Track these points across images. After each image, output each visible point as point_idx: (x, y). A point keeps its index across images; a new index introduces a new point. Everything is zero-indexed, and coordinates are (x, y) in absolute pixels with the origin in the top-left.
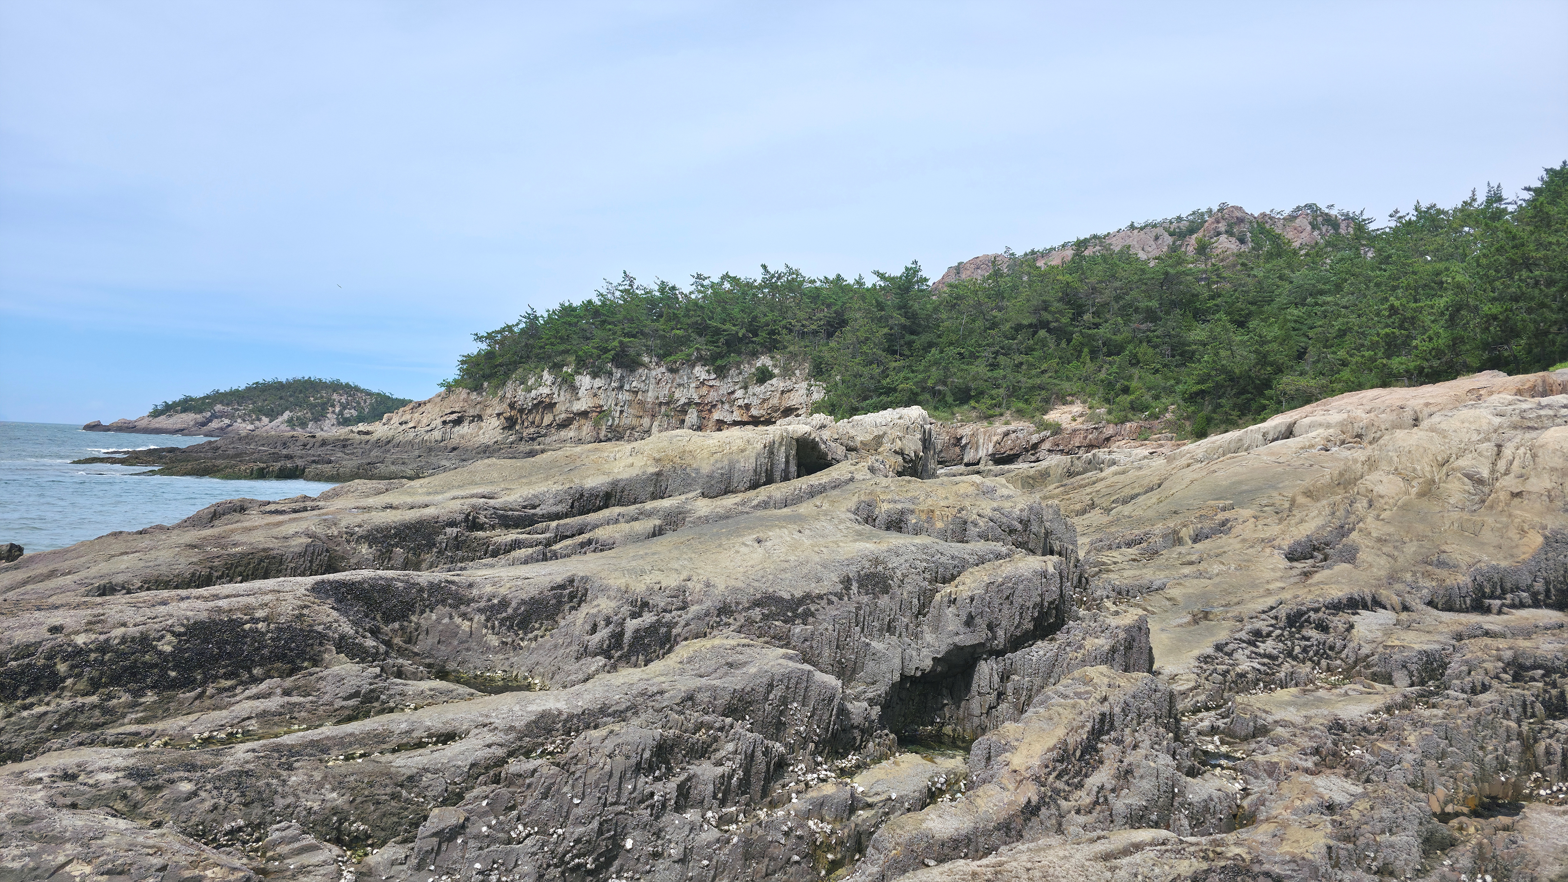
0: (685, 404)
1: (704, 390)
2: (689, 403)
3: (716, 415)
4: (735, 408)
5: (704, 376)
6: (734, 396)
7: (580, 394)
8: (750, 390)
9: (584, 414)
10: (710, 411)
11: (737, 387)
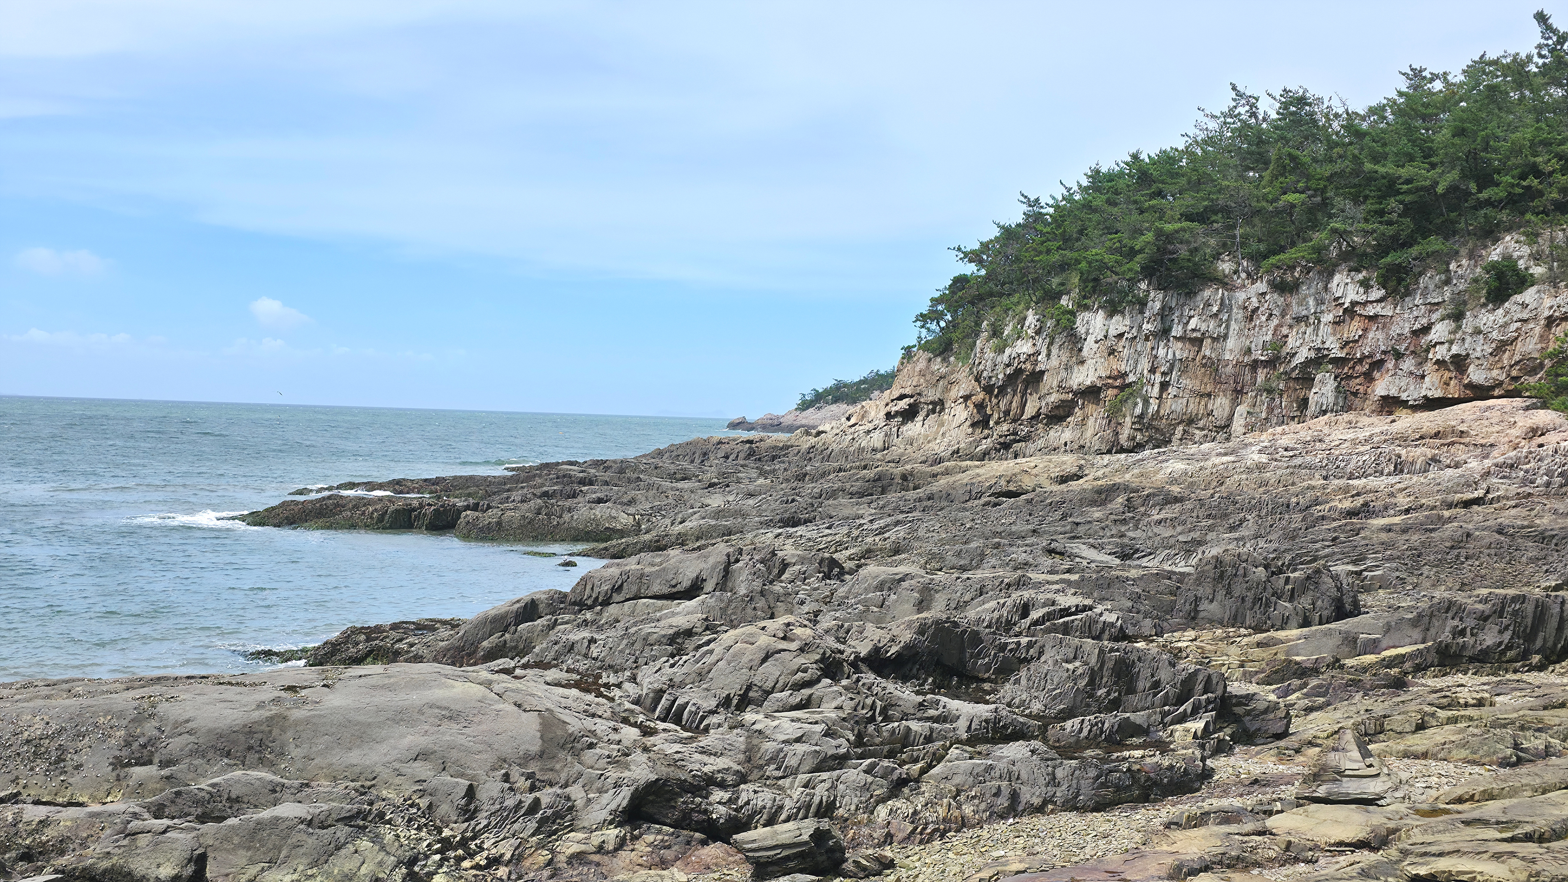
0: (1308, 362)
1: (1354, 328)
2: (1319, 360)
3: (1382, 386)
4: (1429, 367)
5: (1353, 294)
6: (1424, 340)
7: (1085, 352)
8: (1468, 323)
9: (1092, 393)
10: (1369, 377)
11: (1435, 316)
